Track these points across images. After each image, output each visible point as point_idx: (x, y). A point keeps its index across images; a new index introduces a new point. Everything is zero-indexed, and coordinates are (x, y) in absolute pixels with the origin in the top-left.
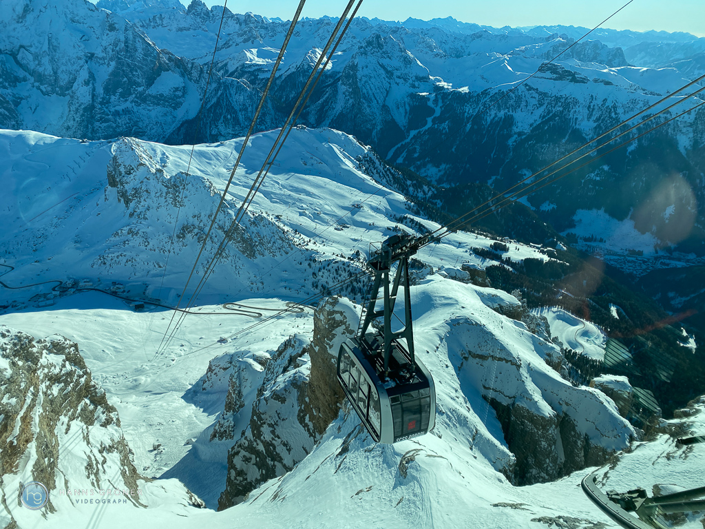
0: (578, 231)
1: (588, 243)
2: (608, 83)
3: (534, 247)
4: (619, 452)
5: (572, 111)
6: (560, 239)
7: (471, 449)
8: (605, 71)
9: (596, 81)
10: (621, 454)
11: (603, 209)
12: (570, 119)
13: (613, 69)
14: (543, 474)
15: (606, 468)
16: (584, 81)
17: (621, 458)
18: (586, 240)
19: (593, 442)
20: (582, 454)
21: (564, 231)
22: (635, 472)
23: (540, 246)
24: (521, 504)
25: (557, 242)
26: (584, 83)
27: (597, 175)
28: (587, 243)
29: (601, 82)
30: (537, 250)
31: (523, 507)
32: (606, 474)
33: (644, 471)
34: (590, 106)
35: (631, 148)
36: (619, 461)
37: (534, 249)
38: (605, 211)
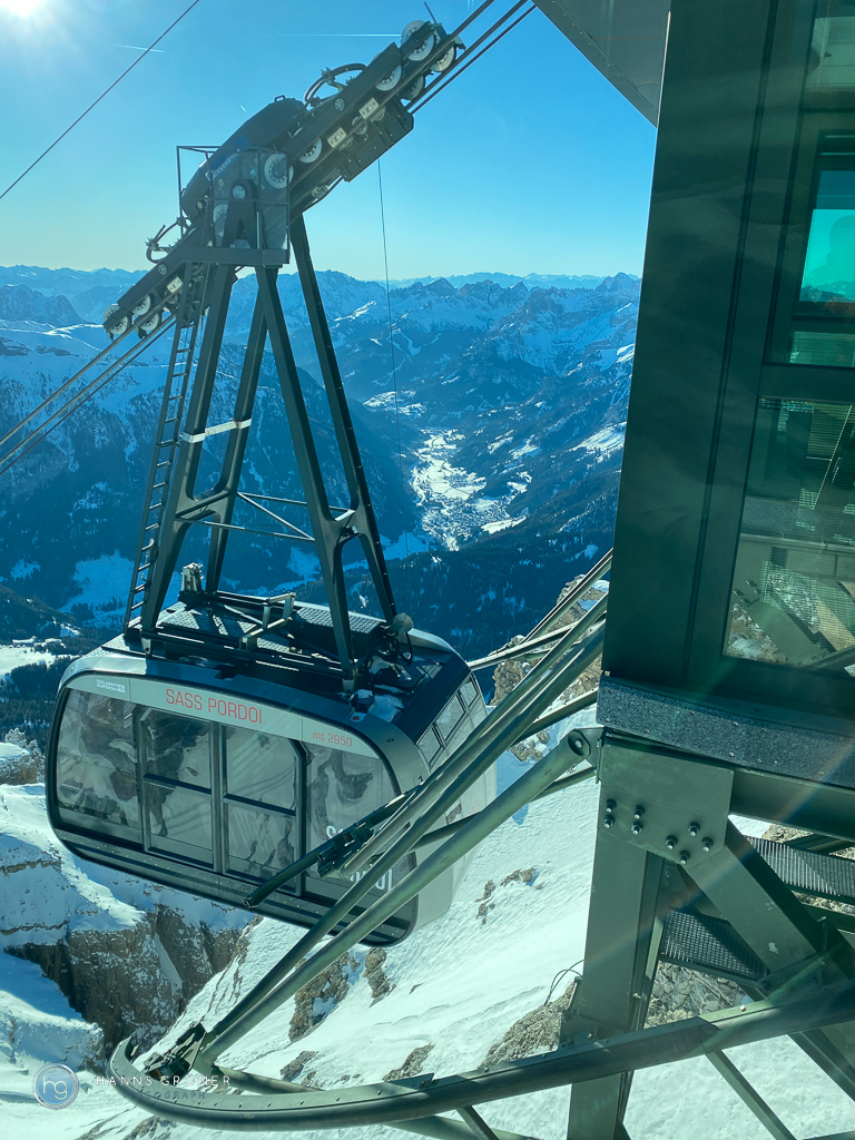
0: (89, 598)
1: (112, 613)
2: (61, 353)
3: (22, 644)
4: (245, 930)
5: (17, 402)
6: (63, 618)
7: (13, 1061)
8: (51, 333)
9: (41, 350)
10: (248, 930)
11: (117, 553)
12: (17, 416)
13: (63, 329)
14: (155, 1029)
15: (235, 965)
16: (20, 351)
17: (250, 937)
18: (106, 608)
19: (214, 930)
20: (206, 958)
21: (65, 604)
22: (274, 948)
23: (31, 640)
24: (98, 1127)
25: (58, 625)
26: (23, 354)
27: (91, 500)
28: (108, 613)
29: (51, 351)
30: (28, 649)
31: (102, 1129)
32: (236, 975)
33: (285, 939)
34: (44, 392)
35: (130, 449)
36: (247, 944)
37: (22, 649)
38: (122, 555)
